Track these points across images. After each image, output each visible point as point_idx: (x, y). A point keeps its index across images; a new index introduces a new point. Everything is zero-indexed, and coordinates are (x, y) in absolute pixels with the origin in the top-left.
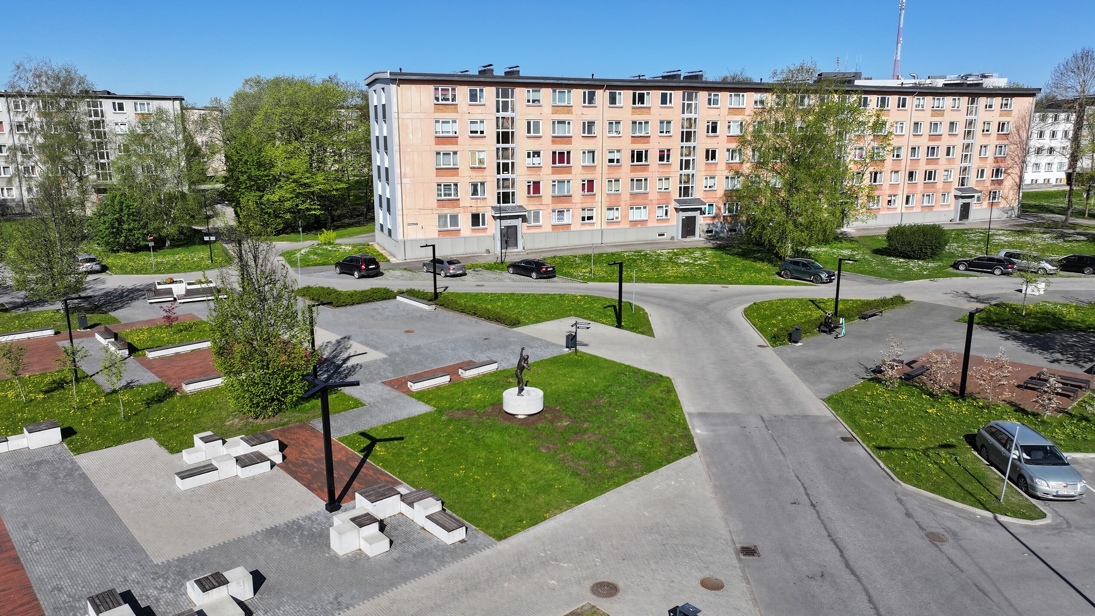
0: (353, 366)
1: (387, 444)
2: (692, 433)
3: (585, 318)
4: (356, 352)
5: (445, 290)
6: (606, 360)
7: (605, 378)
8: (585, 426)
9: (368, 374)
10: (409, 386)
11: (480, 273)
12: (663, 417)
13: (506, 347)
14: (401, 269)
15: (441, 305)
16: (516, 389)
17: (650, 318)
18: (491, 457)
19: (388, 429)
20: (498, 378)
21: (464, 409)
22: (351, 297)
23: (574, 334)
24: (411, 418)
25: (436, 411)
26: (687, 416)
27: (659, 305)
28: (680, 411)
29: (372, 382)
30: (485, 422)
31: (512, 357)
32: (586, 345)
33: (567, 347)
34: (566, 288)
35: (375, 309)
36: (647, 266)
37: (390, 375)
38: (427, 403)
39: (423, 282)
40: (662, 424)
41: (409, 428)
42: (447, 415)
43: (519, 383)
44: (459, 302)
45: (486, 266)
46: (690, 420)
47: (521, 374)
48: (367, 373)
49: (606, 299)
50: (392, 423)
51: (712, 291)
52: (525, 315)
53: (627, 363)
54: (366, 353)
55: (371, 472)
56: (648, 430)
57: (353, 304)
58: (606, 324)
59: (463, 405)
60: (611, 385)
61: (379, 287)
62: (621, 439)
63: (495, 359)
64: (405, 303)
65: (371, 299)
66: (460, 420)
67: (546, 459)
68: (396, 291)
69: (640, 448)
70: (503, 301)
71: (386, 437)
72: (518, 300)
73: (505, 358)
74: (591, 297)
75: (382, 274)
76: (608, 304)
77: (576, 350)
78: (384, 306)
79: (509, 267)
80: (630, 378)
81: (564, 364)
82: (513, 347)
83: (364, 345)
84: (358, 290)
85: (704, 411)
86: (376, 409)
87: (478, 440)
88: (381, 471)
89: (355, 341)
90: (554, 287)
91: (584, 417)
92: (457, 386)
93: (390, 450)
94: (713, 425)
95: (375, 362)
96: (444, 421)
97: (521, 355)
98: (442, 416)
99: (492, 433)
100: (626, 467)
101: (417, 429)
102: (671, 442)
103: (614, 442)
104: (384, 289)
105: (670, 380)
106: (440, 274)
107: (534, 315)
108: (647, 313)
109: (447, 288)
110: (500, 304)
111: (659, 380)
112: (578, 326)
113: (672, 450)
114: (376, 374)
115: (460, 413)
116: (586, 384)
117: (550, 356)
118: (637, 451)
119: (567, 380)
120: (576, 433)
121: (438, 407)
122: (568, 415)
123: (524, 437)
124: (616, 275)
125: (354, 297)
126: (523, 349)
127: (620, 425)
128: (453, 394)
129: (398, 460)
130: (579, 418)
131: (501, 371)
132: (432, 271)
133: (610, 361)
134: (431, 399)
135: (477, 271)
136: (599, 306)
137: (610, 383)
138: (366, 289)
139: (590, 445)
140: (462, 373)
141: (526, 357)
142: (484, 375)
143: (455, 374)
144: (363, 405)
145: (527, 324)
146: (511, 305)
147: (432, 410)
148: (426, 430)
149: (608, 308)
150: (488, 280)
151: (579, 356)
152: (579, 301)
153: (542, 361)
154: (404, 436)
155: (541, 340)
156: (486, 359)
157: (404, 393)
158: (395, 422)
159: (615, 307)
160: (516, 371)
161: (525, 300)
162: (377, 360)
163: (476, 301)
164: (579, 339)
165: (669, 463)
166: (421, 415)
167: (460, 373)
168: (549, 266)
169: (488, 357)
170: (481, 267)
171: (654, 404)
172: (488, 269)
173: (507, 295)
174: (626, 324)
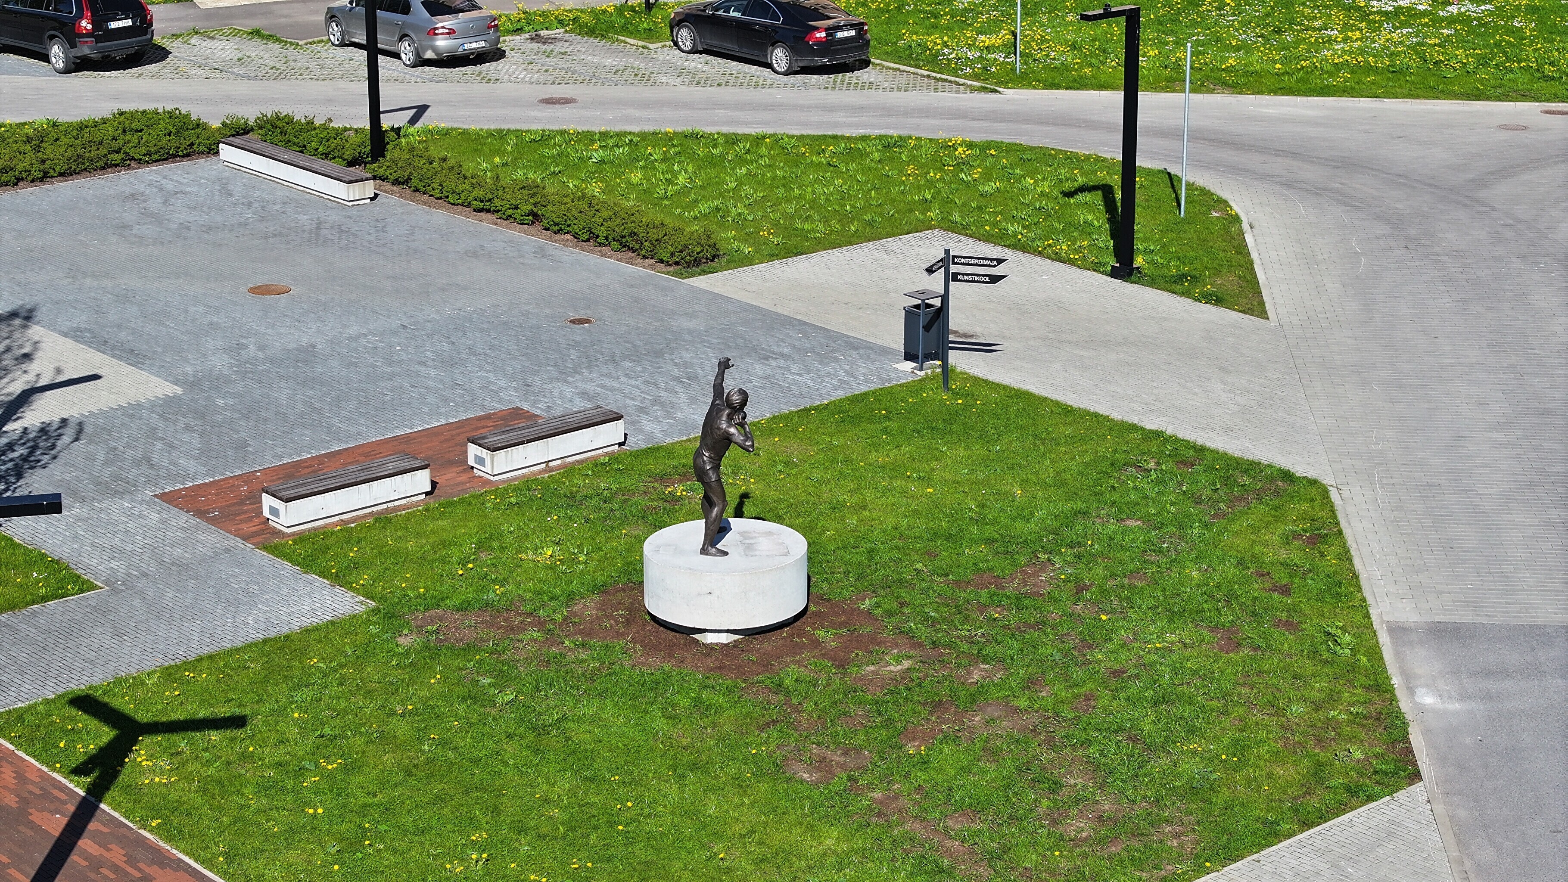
0: (44, 430)
1: (182, 742)
2: (1404, 705)
3: (987, 238)
4: (58, 371)
5: (413, 121)
6: (1067, 411)
7: (1060, 482)
8: (976, 676)
9: (106, 463)
10: (266, 513)
11: (558, 47)
12: (1287, 641)
13: (659, 354)
14: (236, 33)
15: (396, 182)
16: (696, 529)
17: (1249, 239)
18: (593, 799)
19: (182, 681)
20: (627, 483)
21: (487, 605)
22: (37, 149)
23: (937, 302)
24: (276, 640)
25: (375, 611)
26: (1384, 639)
27: (1289, 184)
28: (1358, 618)
29: (121, 494)
30: (571, 657)
31: (683, 398)
32: (986, 348)
33: (909, 357)
34: (907, 112)
35: (133, 196)
36: (1245, 24)
37: (191, 466)
38: (339, 579)
39: (326, 88)
40: (1285, 669)
41: (266, 680)
42: (420, 628)
43: (708, 502)
44: (469, 167)
45: (585, 18)
46: (1397, 654)
47: (716, 467)
48: (101, 456)
49: (1072, 159)
50: (200, 660)
51: (1505, 127)
52: (740, 222)
53: (1151, 424)
54: (96, 377)
55: (117, 854)
56: (1225, 695)
57: (45, 177)
58: (1071, 262)
59: (484, 589)
60: (1085, 513)
61: (149, 106)
62: (1120, 729)
63: (614, 407)
64: (257, 174)
65: (117, 157)
66: (469, 649)
67: (814, 807)
68: (216, 124)
69: (1191, 767)
70: (650, 166)
71: (174, 716)
72: (711, 161)
73: (657, 401)
74: (1011, 149)
75: (161, 54)
76: (1081, 180)
77: (945, 366)
78: (170, 186)
79: (677, 23)
80: (1159, 482)
81: (894, 425)
82: (687, 356)
83: (88, 344)
84: (63, 118)
85: (1456, 619)
86: (137, 602)
87: (542, 730)
88: (156, 851)
89: (52, 326)
90: (860, 109)
91: (971, 641)
92: (460, 510)
93: (192, 767)
94: (1488, 673)
95: (132, 411)
96: (407, 654)
97: (718, 389)
98: (397, 632)
99: (596, 703)
100: (1135, 843)
101: (299, 686)
102: (1319, 741)
103: (1088, 743)
104: (171, 115)
105: (1325, 493)
106: (397, 56)
107: (776, 224)
108: (1237, 219)
109: (421, 110)
110: (636, 177)
111: (1277, 493)
112: (953, 269)
113: (1319, 773)
114: (137, 463)
115: (471, 620)
116: (982, 506)
117: (840, 394)
118: (1179, 776)
119: (904, 492)
120: (937, 706)
121: (382, 599)
122: (909, 635)
123: (728, 721)
124: (1116, 61)
125: (49, 151)
126: (724, 365)
127: (1117, 674)
128: (445, 544)
129: (221, 808)
130: (950, 646)
131: (637, 455)
132: (362, 39)
133: (1083, 414)
134: (356, 565)
135: (545, 41)
136: (1045, 187)
137: (1079, 505)
138: (98, 118)
139: (993, 754)
140: (480, 461)
141: (736, 398)
142: (569, 469)
143: (451, 463)
144: (85, 586)
145: (745, 261)
146: (681, 180)
147: (360, 609)
148: (336, 689)
149: (1082, 197)
150: (592, 79)
151: (956, 394)
152: (962, 165)
153: (807, 410)
154: (247, 712)
155: (803, 326)
156: (579, 404)
157: (246, 538)
158: (211, 657)
159: (1107, 190)
160: (698, 454)
161: (741, 161)
162: (139, 405)
163: (541, 164)
164: (957, 321)
165: (1306, 825)
166: (316, 629)
167: (471, 462)
168: (842, 20)
169: (584, 395)
170: (561, 23)
171: (1256, 588)
172: (590, 31)
173: (669, 138)
174: (1154, 263)
